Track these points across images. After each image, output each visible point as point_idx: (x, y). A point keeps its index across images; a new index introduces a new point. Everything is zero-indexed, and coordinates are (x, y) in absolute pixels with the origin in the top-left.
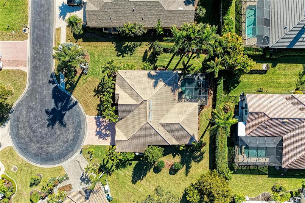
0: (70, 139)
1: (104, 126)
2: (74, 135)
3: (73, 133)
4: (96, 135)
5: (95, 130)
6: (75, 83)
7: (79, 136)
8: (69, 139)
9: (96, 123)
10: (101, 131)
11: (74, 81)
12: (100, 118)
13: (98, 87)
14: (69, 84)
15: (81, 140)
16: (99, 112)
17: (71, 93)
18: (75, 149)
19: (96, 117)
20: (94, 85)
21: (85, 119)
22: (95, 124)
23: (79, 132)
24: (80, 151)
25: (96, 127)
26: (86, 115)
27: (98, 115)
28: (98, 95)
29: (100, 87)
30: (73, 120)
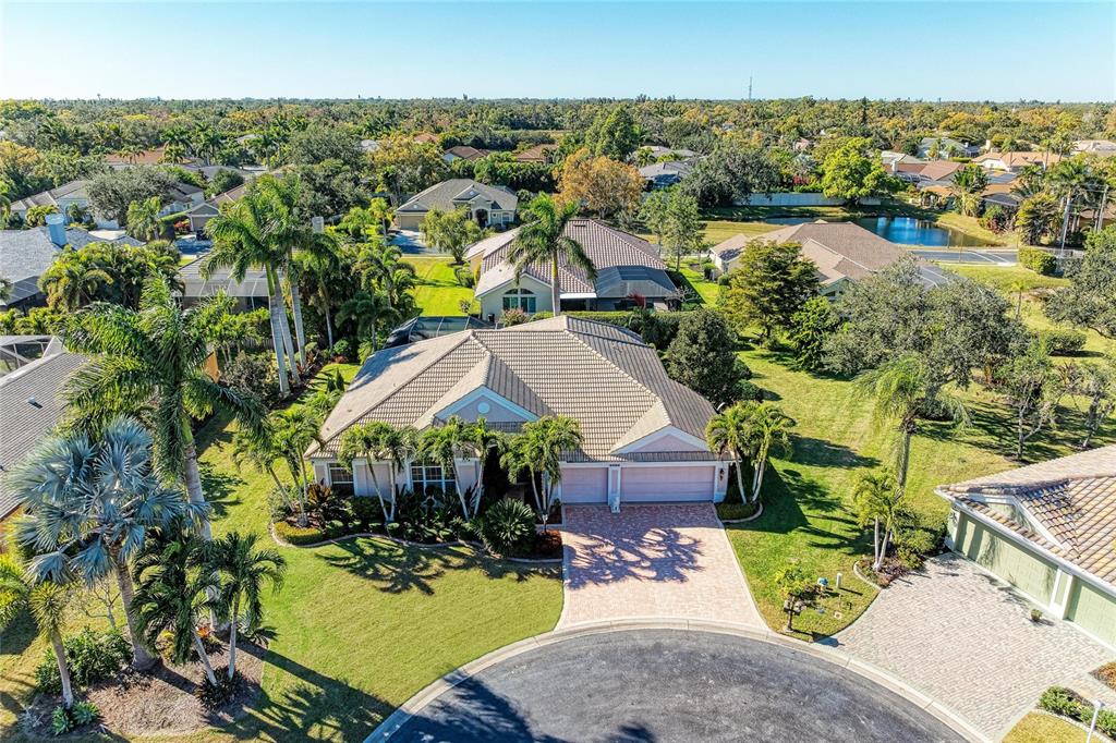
0: (755, 699)
1: (620, 550)
2: (715, 679)
3: (705, 684)
4: (682, 579)
5: (654, 583)
6: (313, 688)
7: (714, 657)
8: (754, 705)
9: (607, 582)
10: (652, 561)
11: (298, 693)
12: (571, 568)
13: (377, 576)
14: (307, 725)
15: (745, 647)
16: (536, 572)
17: (387, 709)
18: (825, 673)
19: (567, 581)
20: (359, 593)
21: (589, 635)
22: (613, 586)
23: (690, 657)
24: (817, 646)
25: (631, 580)
26: (561, 627)
27: (560, 577)
28: (429, 577)
29: (377, 570)
30: (600, 691)
